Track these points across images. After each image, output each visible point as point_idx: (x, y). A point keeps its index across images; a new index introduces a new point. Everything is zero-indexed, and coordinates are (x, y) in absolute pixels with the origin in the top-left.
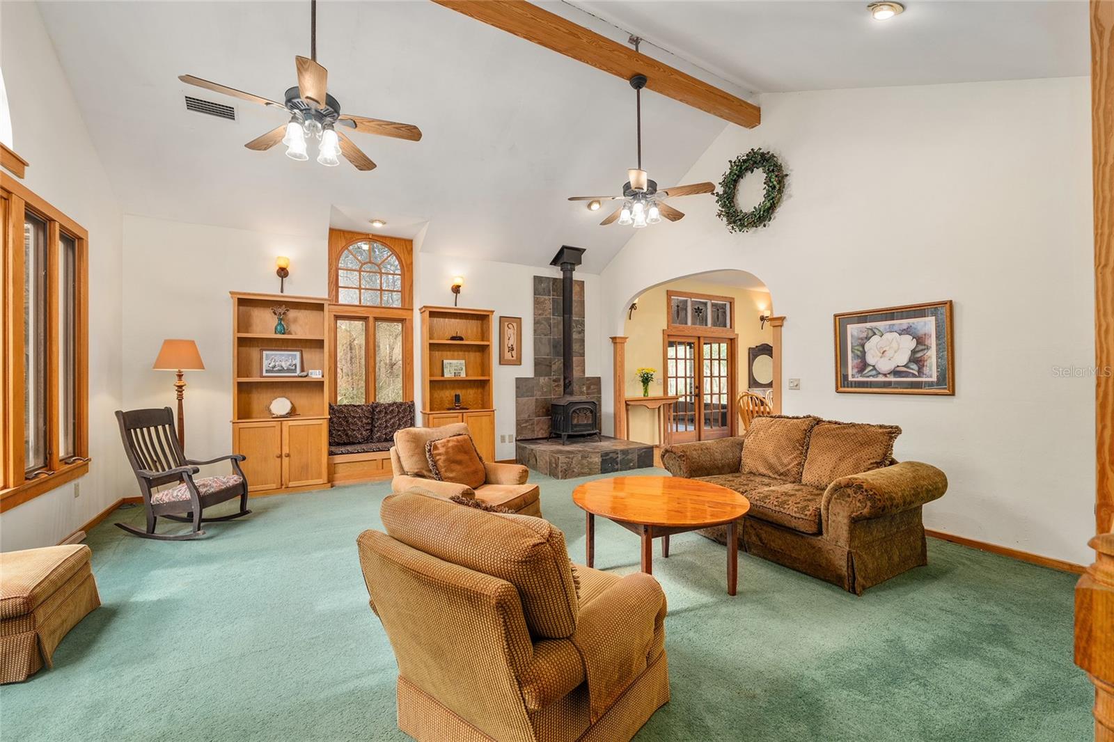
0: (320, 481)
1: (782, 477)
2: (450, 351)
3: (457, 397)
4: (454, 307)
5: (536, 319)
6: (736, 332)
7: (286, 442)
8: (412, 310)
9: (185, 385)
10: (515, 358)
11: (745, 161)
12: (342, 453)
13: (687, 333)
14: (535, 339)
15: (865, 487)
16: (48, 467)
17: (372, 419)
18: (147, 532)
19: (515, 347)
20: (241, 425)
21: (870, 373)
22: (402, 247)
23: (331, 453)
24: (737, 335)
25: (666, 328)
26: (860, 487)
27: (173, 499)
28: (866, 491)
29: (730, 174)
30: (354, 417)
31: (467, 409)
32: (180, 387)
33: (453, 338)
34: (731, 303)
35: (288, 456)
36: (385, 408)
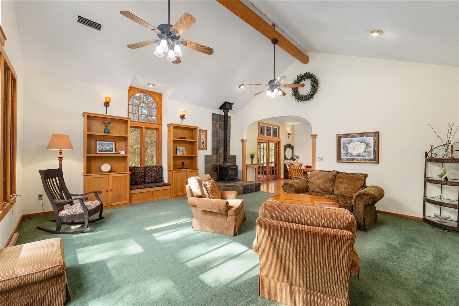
0: (126, 202)
1: (326, 193)
2: (179, 143)
3: (183, 163)
4: (181, 124)
5: (213, 131)
6: (280, 139)
7: (110, 184)
8: (162, 125)
9: (63, 157)
10: (204, 147)
11: (303, 76)
12: (135, 189)
13: (265, 139)
14: (212, 139)
15: (370, 194)
16: (5, 200)
17: (145, 173)
18: (57, 231)
19: (204, 142)
20: (89, 177)
21: (350, 156)
22: (157, 97)
23: (131, 189)
24: (281, 140)
25: (258, 137)
26: (368, 194)
27: (73, 213)
28: (370, 196)
29: (297, 80)
30: (137, 172)
31: (187, 169)
32: (61, 158)
33: (182, 138)
34: (279, 128)
35: (111, 191)
36: (151, 168)
